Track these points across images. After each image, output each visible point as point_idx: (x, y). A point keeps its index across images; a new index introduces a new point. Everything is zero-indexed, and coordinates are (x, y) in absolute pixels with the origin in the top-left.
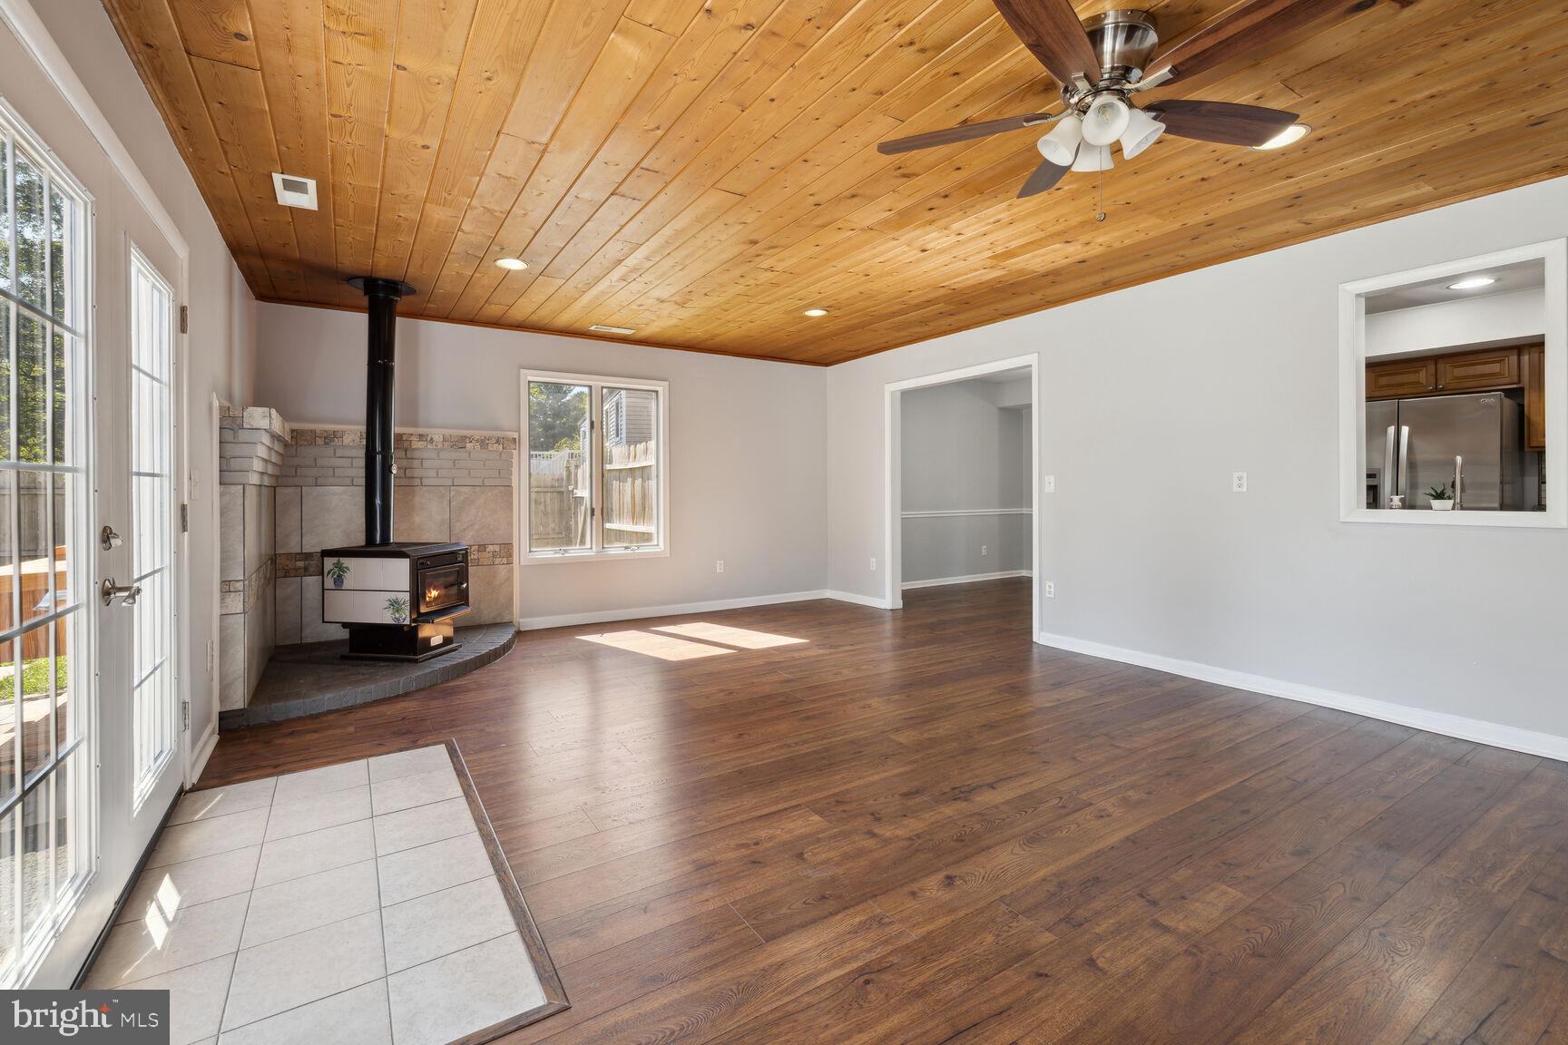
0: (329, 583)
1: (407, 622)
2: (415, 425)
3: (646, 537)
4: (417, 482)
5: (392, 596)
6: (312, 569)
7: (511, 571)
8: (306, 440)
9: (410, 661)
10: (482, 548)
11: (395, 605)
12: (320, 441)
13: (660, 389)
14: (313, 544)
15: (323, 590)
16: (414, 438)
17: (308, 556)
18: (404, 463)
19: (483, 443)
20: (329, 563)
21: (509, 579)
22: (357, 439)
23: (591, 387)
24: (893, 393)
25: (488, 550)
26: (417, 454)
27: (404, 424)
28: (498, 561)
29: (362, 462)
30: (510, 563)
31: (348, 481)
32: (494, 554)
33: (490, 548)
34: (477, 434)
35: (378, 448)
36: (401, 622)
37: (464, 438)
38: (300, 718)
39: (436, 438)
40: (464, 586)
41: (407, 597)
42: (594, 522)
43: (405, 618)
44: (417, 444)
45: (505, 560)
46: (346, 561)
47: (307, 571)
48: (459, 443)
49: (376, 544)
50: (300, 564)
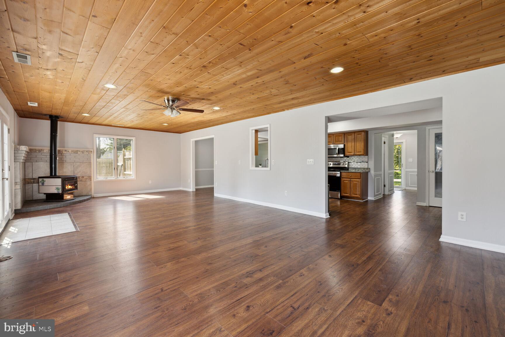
0: (40, 184)
1: (61, 192)
2: (64, 147)
3: (130, 175)
4: (64, 161)
5: (57, 187)
6: (35, 182)
7: (91, 183)
8: (34, 151)
9: (62, 201)
10: (83, 177)
11: (58, 189)
12: (37, 152)
13: (133, 139)
14: (36, 176)
15: (39, 186)
16: (64, 151)
17: (34, 179)
18: (61, 157)
19: (83, 152)
20: (40, 180)
21: (91, 185)
22: (48, 151)
23: (114, 138)
24: (193, 141)
25: (84, 178)
26: (64, 155)
27: (60, 147)
28: (87, 180)
29: (49, 157)
30: (91, 181)
31: (45, 161)
32: (86, 179)
33: (85, 177)
34: (81, 150)
35: (53, 154)
36: (59, 192)
37: (77, 151)
38: (34, 211)
39: (70, 151)
40: (76, 185)
41: (61, 187)
42: (115, 171)
43: (60, 192)
44: (64, 152)
45: (89, 180)
46: (45, 179)
47: (34, 183)
48: (76, 152)
49: (53, 175)
50: (32, 181)
